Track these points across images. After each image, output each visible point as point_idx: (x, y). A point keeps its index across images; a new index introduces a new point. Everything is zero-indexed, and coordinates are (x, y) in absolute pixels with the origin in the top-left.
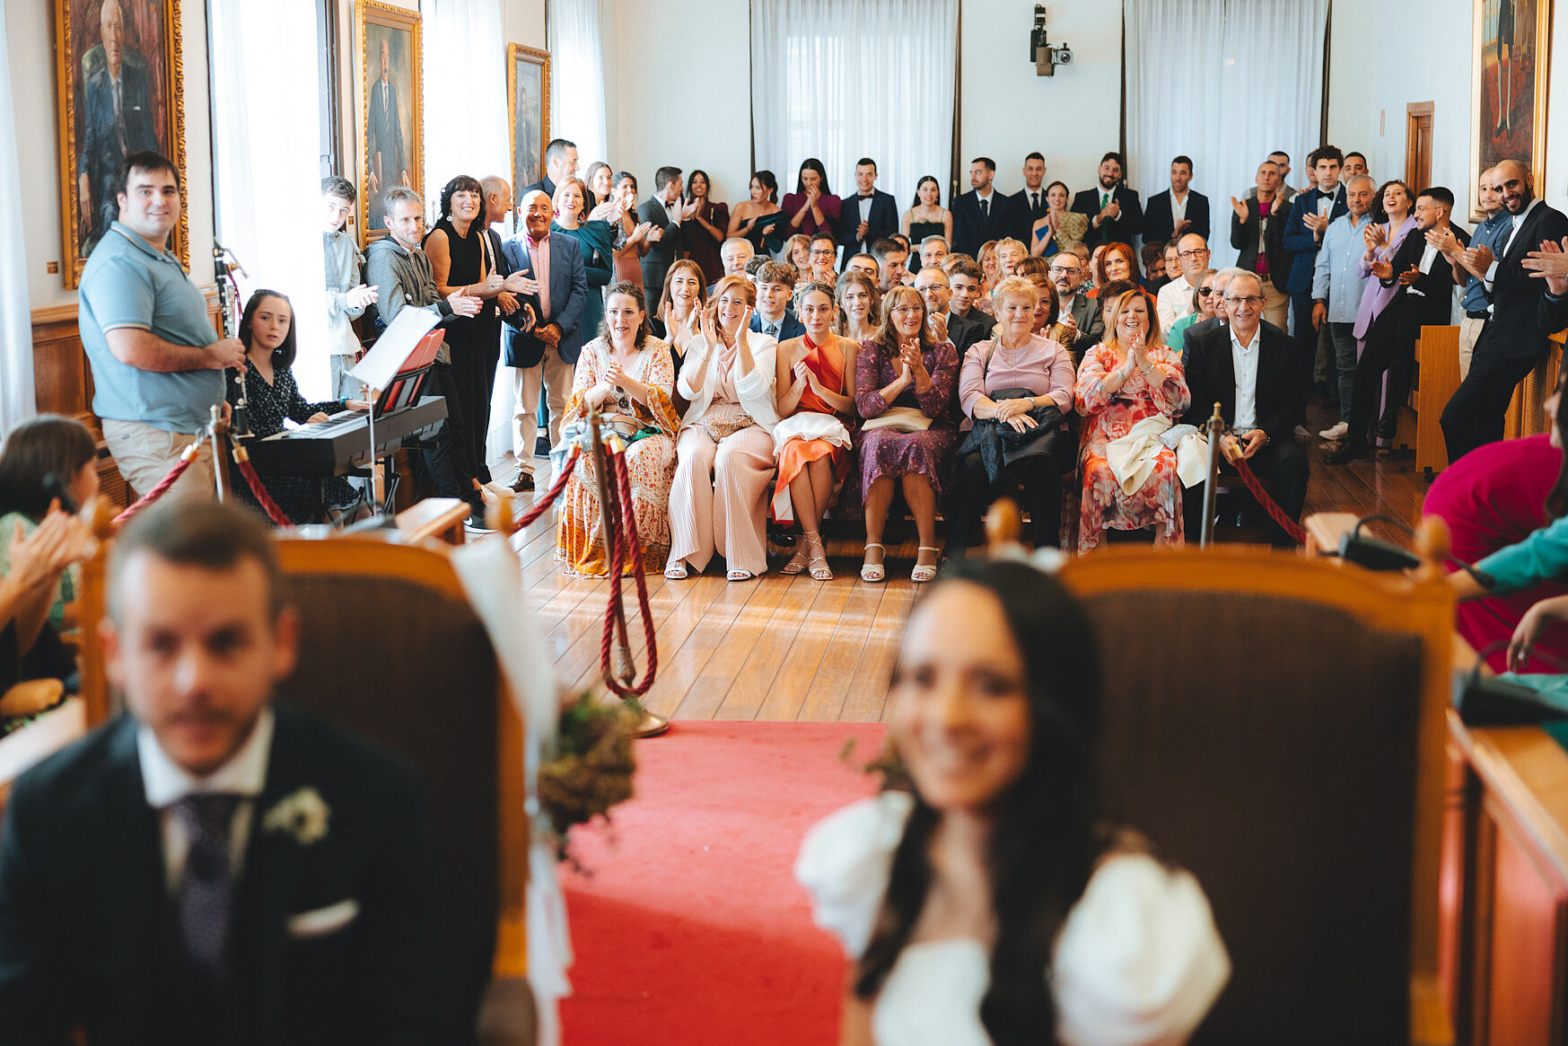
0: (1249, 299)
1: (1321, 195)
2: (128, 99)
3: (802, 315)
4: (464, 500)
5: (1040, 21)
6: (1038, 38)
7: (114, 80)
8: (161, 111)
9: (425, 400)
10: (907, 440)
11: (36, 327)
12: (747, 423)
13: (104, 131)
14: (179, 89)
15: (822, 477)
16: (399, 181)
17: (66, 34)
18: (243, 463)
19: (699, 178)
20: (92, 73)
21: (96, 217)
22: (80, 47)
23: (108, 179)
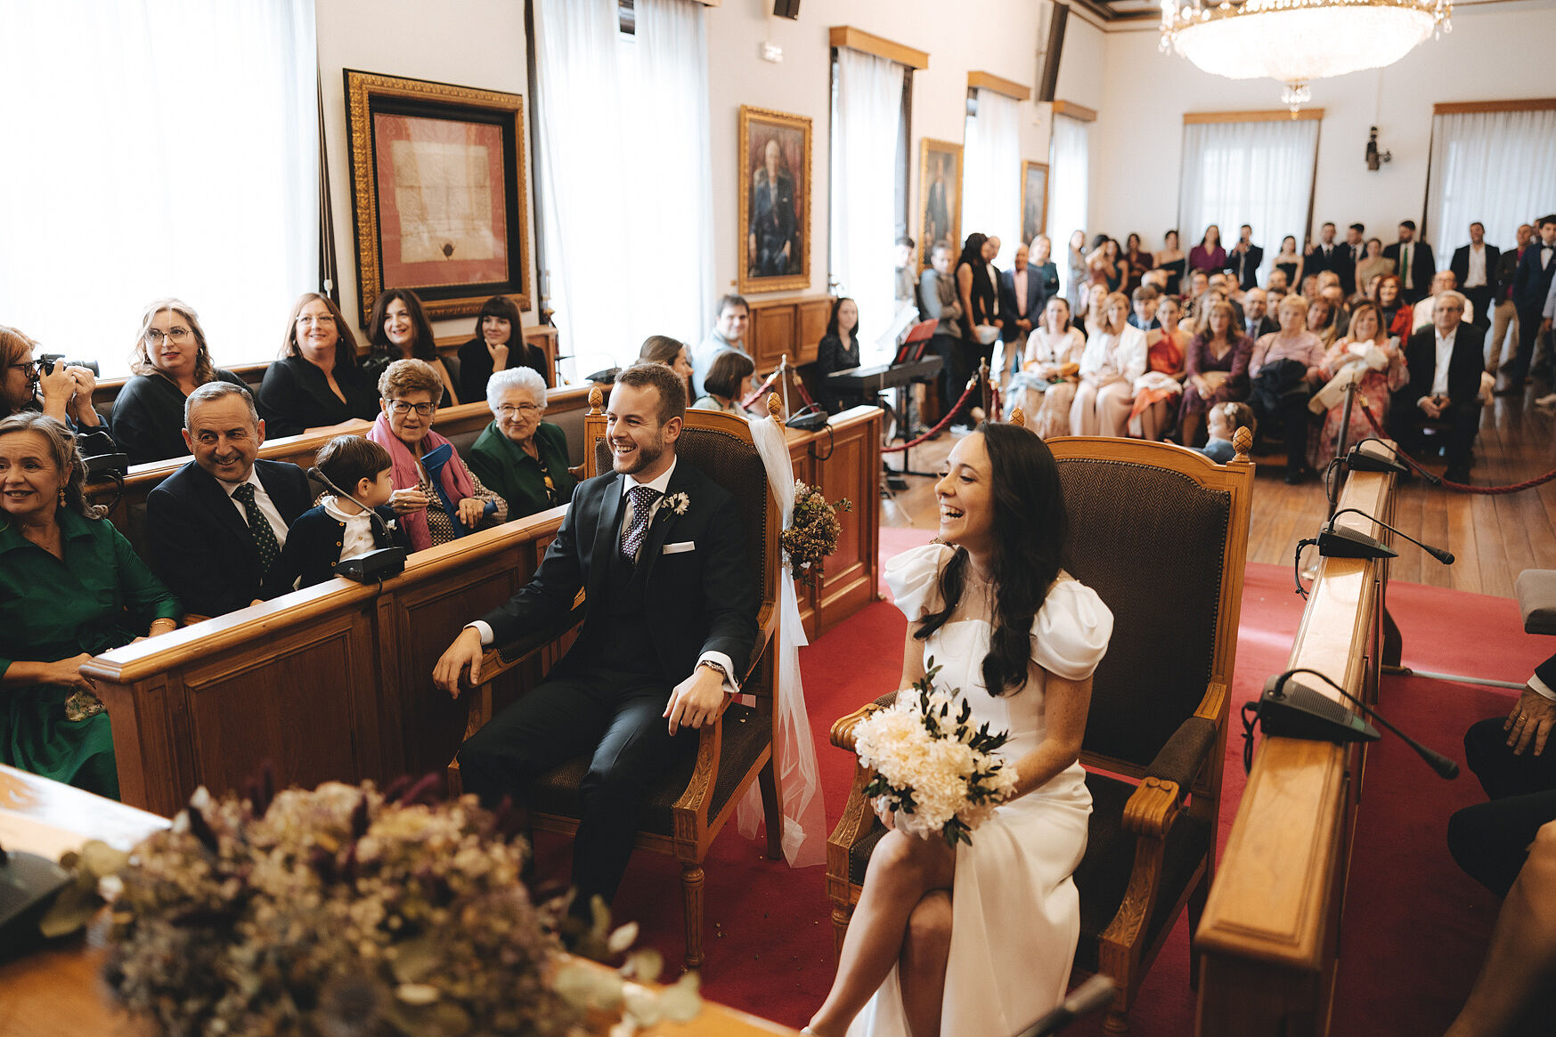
0: (1450, 310)
1: (1544, 247)
2: (780, 195)
3: (1160, 316)
5: (1374, 137)
6: (1372, 147)
7: (773, 185)
8: (799, 202)
9: (926, 359)
13: (765, 212)
14: (810, 189)
15: (1160, 412)
17: (747, 161)
18: (799, 386)
19: (1133, 239)
20: (760, 182)
21: (759, 257)
22: (754, 168)
23: (767, 238)
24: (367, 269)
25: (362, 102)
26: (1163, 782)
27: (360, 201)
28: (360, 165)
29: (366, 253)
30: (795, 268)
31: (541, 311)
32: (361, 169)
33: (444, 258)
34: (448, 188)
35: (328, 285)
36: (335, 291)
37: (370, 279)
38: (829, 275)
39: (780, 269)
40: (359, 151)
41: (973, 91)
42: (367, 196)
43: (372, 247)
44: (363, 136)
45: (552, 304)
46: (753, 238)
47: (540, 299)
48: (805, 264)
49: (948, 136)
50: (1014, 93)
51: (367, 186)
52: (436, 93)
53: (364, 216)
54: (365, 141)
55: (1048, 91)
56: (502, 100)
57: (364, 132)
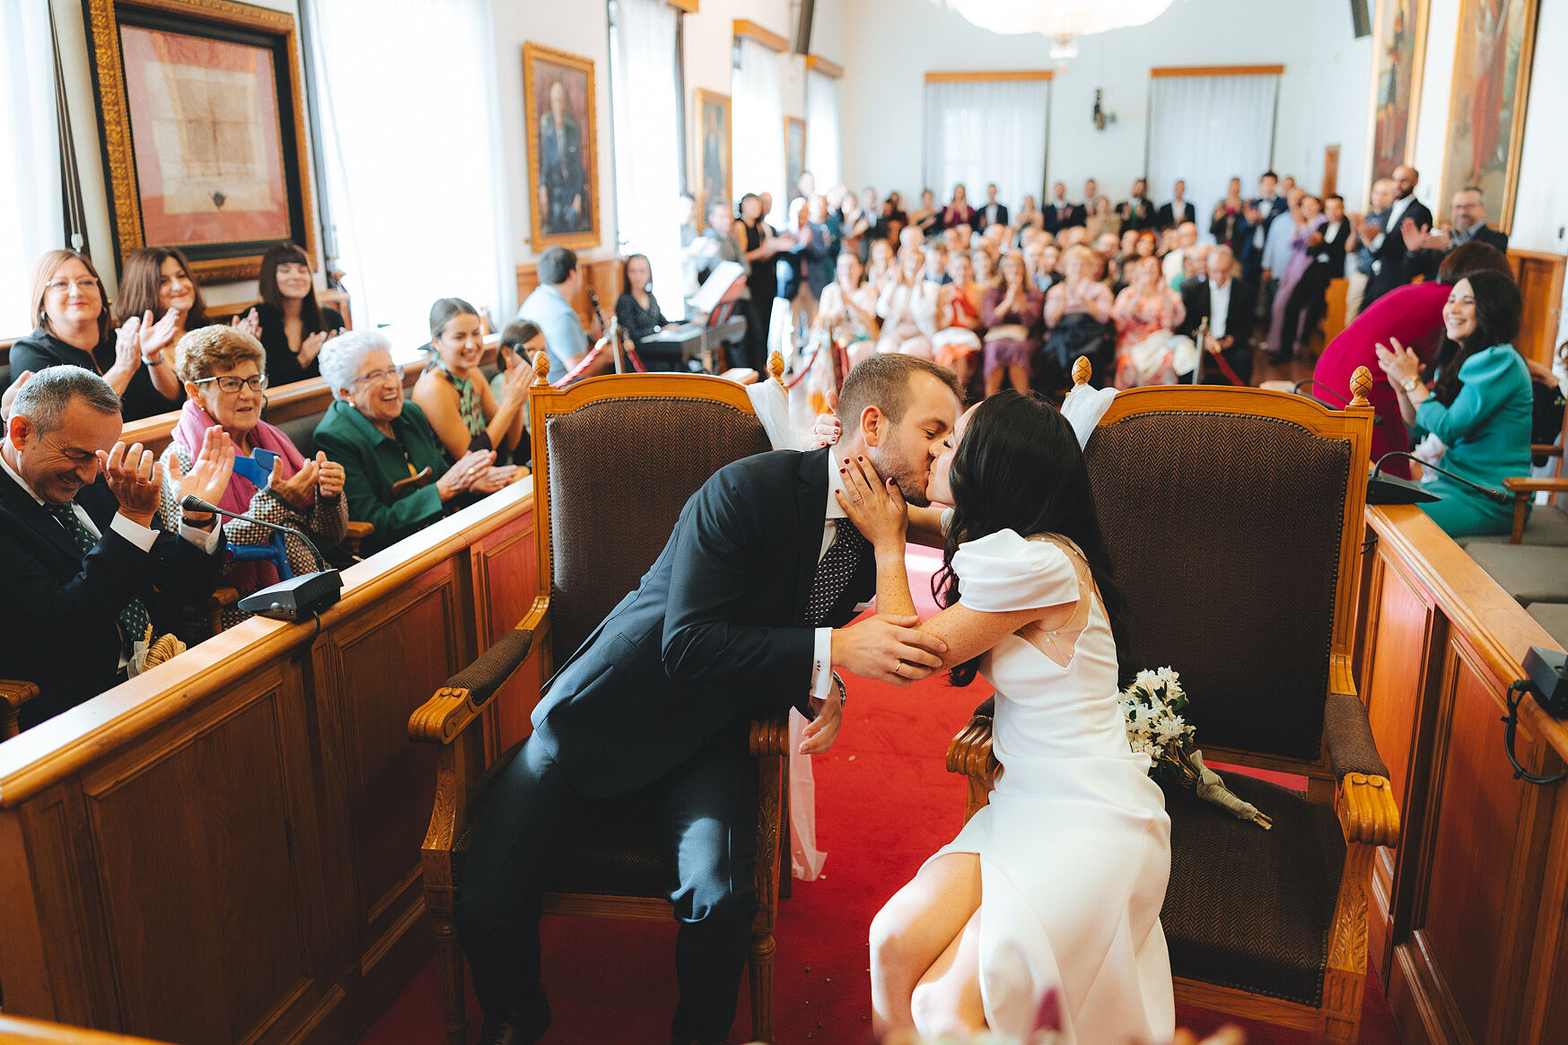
0: (1223, 262)
2: (568, 144)
4: (755, 369)
5: (1099, 99)
6: (1097, 109)
7: (560, 132)
10: (1012, 347)
11: (519, 275)
12: (918, 334)
13: (553, 163)
16: (719, 194)
17: (533, 104)
20: (548, 128)
21: (551, 212)
22: (541, 113)
23: (557, 191)
24: (125, 220)
25: (105, 10)
26: (1371, 777)
27: (111, 136)
28: (108, 89)
29: (122, 201)
30: (585, 224)
31: (328, 274)
32: (110, 95)
33: (214, 209)
34: (214, 123)
35: (77, 240)
36: (86, 249)
37: (129, 234)
38: (618, 233)
39: (571, 225)
40: (106, 71)
41: (738, 40)
42: (119, 129)
43: (129, 193)
44: (109, 53)
45: (339, 265)
46: (543, 191)
47: (326, 258)
48: (594, 220)
49: (718, 87)
50: (771, 43)
51: (119, 116)
52: (195, 4)
53: (117, 154)
54: (113, 58)
55: (804, 46)
56: (272, 18)
57: (110, 47)
